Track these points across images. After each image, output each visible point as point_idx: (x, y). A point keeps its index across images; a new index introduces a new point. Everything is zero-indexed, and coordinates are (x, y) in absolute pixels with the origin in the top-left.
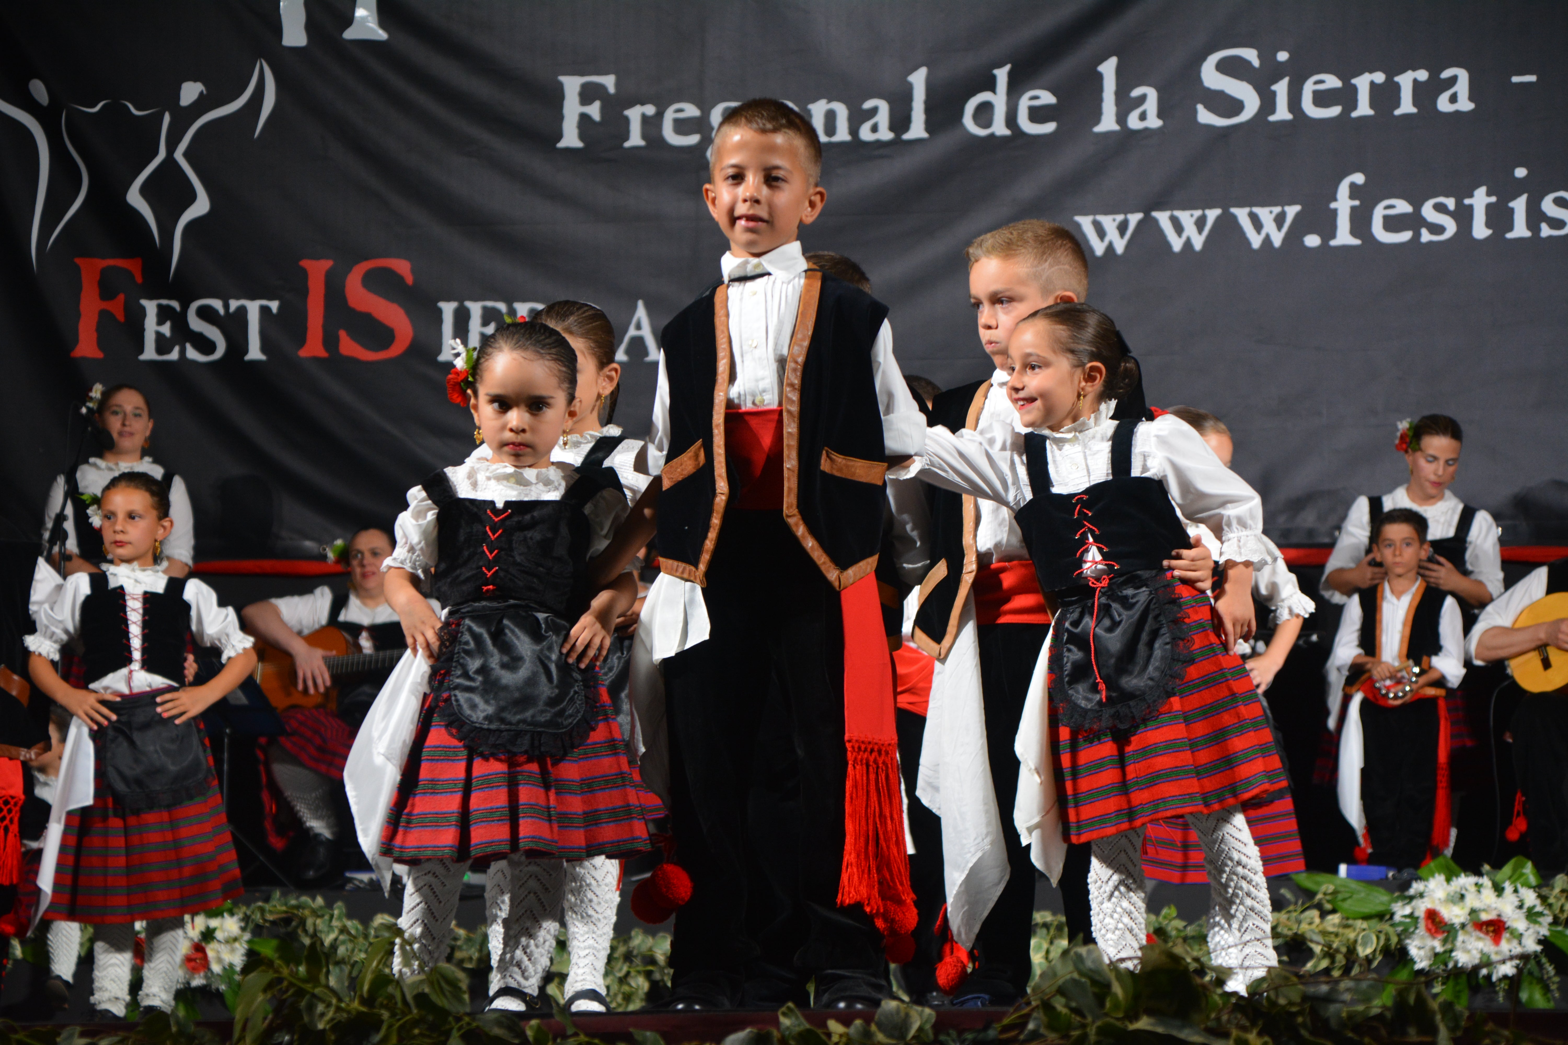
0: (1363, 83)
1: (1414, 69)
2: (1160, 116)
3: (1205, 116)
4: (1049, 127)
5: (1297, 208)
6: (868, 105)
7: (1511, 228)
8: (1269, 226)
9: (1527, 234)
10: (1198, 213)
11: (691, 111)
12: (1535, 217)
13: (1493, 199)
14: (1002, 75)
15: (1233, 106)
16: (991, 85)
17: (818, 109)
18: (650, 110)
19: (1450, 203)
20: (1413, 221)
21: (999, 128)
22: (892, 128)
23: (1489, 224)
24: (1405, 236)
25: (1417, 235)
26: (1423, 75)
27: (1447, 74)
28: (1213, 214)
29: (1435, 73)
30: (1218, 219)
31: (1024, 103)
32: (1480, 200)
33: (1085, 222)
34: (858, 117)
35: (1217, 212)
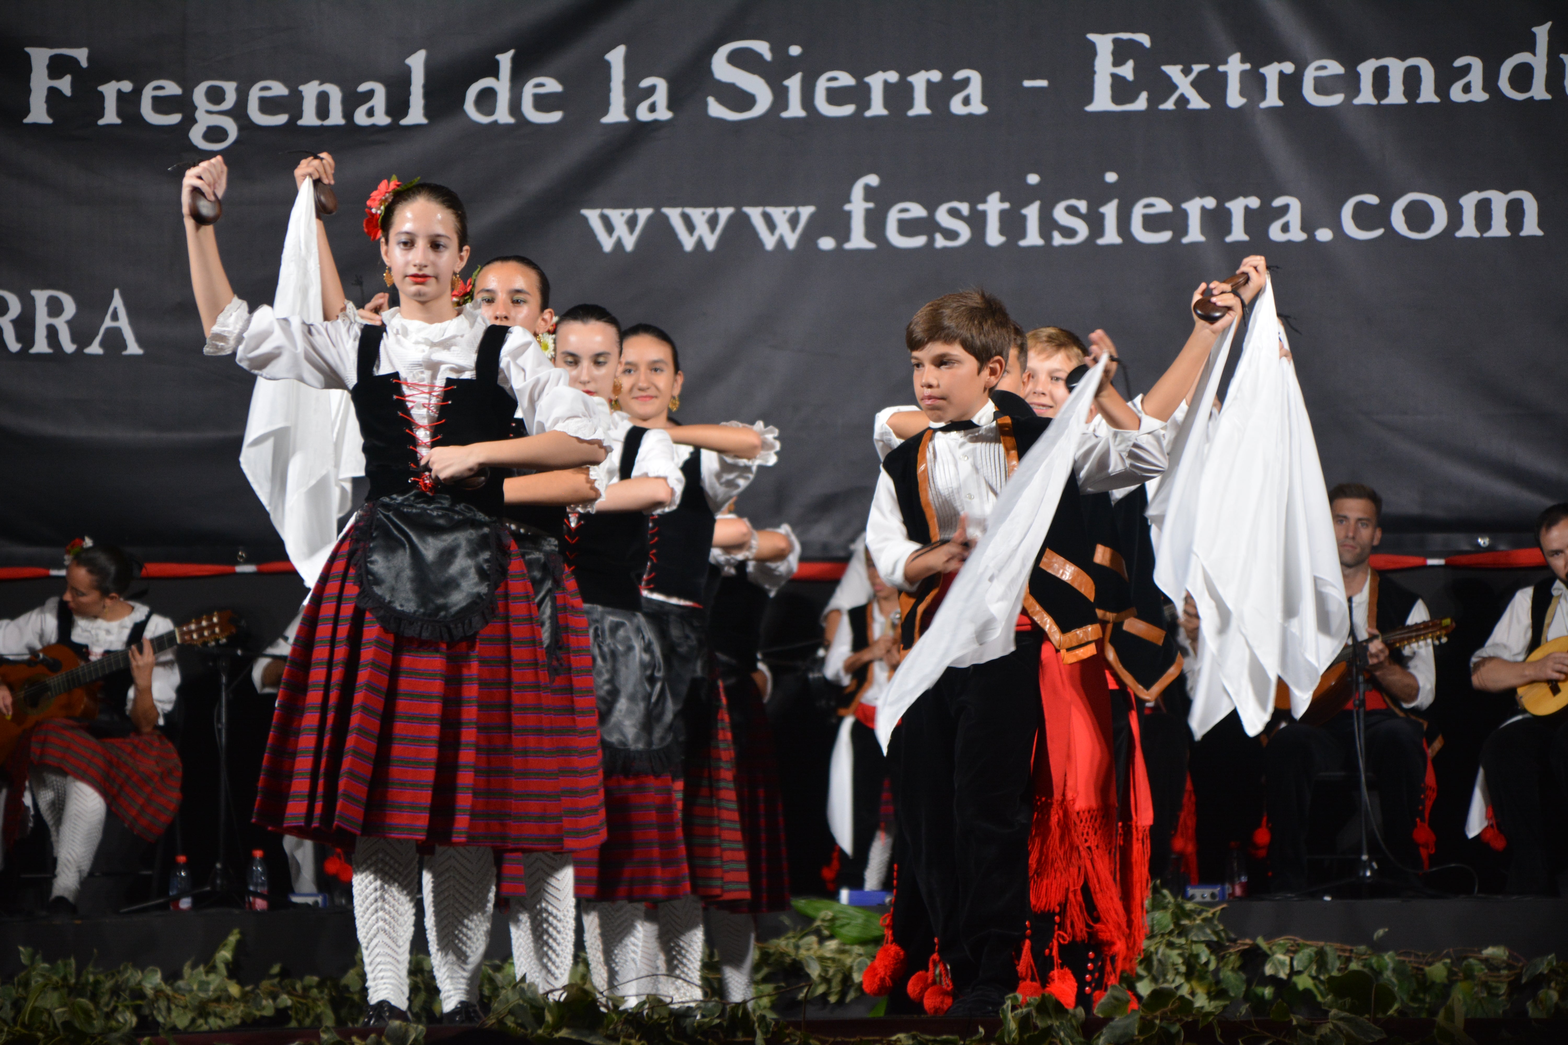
0: (877, 81)
1: (927, 69)
2: (670, 107)
3: (716, 109)
4: (555, 117)
5: (810, 209)
6: (363, 87)
7: (1023, 235)
8: (783, 227)
9: (1040, 242)
10: (710, 211)
11: (172, 88)
12: (1048, 225)
13: (1006, 205)
14: (505, 60)
15: (744, 100)
16: (494, 72)
17: (310, 91)
18: (127, 86)
19: (964, 208)
20: (928, 226)
21: (503, 115)
22: (388, 113)
23: (1002, 232)
24: (919, 241)
25: (931, 240)
26: (936, 76)
27: (959, 75)
28: (725, 213)
29: (948, 74)
30: (731, 218)
31: (529, 90)
32: (994, 205)
33: (592, 216)
34: (352, 102)
35: (730, 210)
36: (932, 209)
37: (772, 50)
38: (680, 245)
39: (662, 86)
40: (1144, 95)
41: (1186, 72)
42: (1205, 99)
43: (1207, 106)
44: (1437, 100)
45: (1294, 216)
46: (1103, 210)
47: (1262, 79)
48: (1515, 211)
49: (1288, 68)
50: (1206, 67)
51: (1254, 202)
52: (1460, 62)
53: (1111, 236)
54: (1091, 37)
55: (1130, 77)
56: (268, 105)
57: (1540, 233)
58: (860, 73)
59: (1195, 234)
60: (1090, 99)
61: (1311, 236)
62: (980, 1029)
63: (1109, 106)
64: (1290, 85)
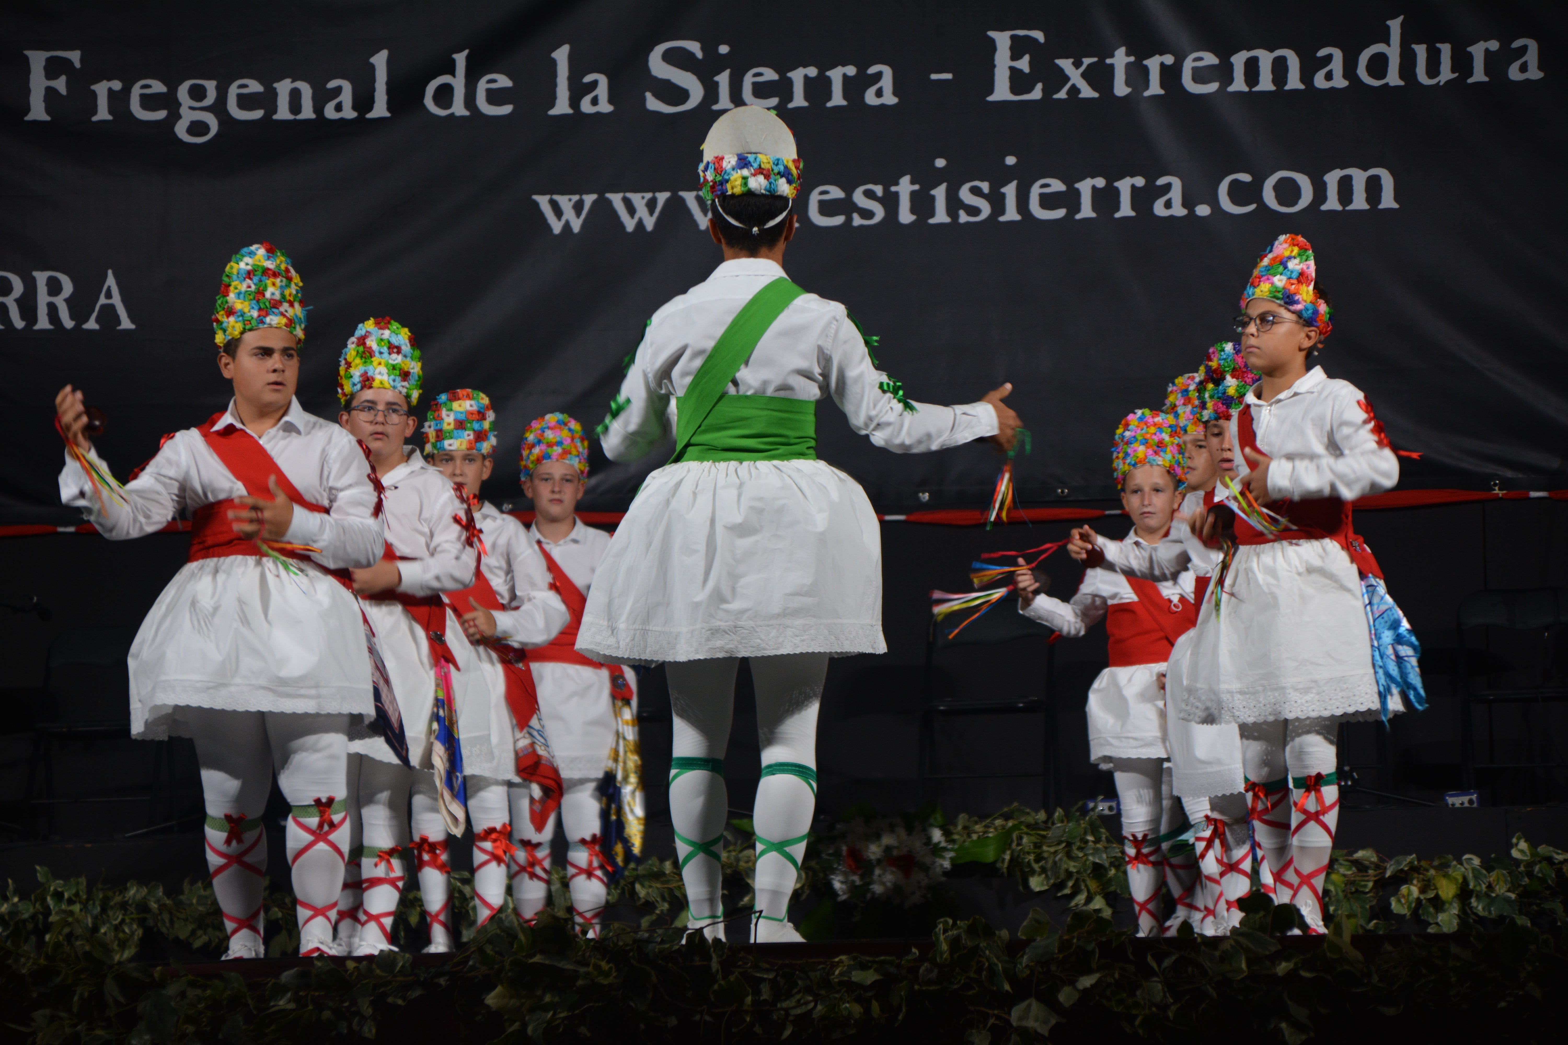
0: (798, 76)
1: (844, 65)
2: (611, 101)
3: (652, 103)
4: (506, 109)
6: (332, 85)
7: (932, 214)
9: (947, 220)
10: (649, 196)
12: (954, 204)
13: (916, 187)
14: (460, 59)
18: (117, 85)
19: (879, 190)
20: (846, 207)
21: (458, 109)
23: (913, 211)
24: (839, 220)
25: (849, 220)
26: (851, 70)
27: (872, 70)
28: (662, 197)
29: (862, 68)
30: (668, 201)
32: (905, 187)
33: (543, 201)
34: (322, 97)
35: (667, 195)
36: (849, 191)
37: (703, 49)
38: (622, 226)
39: (603, 81)
40: (1039, 86)
41: (1077, 64)
42: (1094, 89)
43: (1096, 95)
44: (1302, 87)
45: (1176, 194)
46: (1003, 190)
47: (1146, 71)
48: (1374, 187)
49: (1169, 59)
50: (1095, 59)
51: (1140, 182)
52: (1322, 53)
53: (1011, 214)
54: (991, 34)
55: (1026, 69)
56: (245, 102)
57: (1396, 206)
59: (1087, 211)
60: (991, 91)
61: (1192, 212)
62: (914, 950)
63: (1008, 96)
64: (1171, 75)
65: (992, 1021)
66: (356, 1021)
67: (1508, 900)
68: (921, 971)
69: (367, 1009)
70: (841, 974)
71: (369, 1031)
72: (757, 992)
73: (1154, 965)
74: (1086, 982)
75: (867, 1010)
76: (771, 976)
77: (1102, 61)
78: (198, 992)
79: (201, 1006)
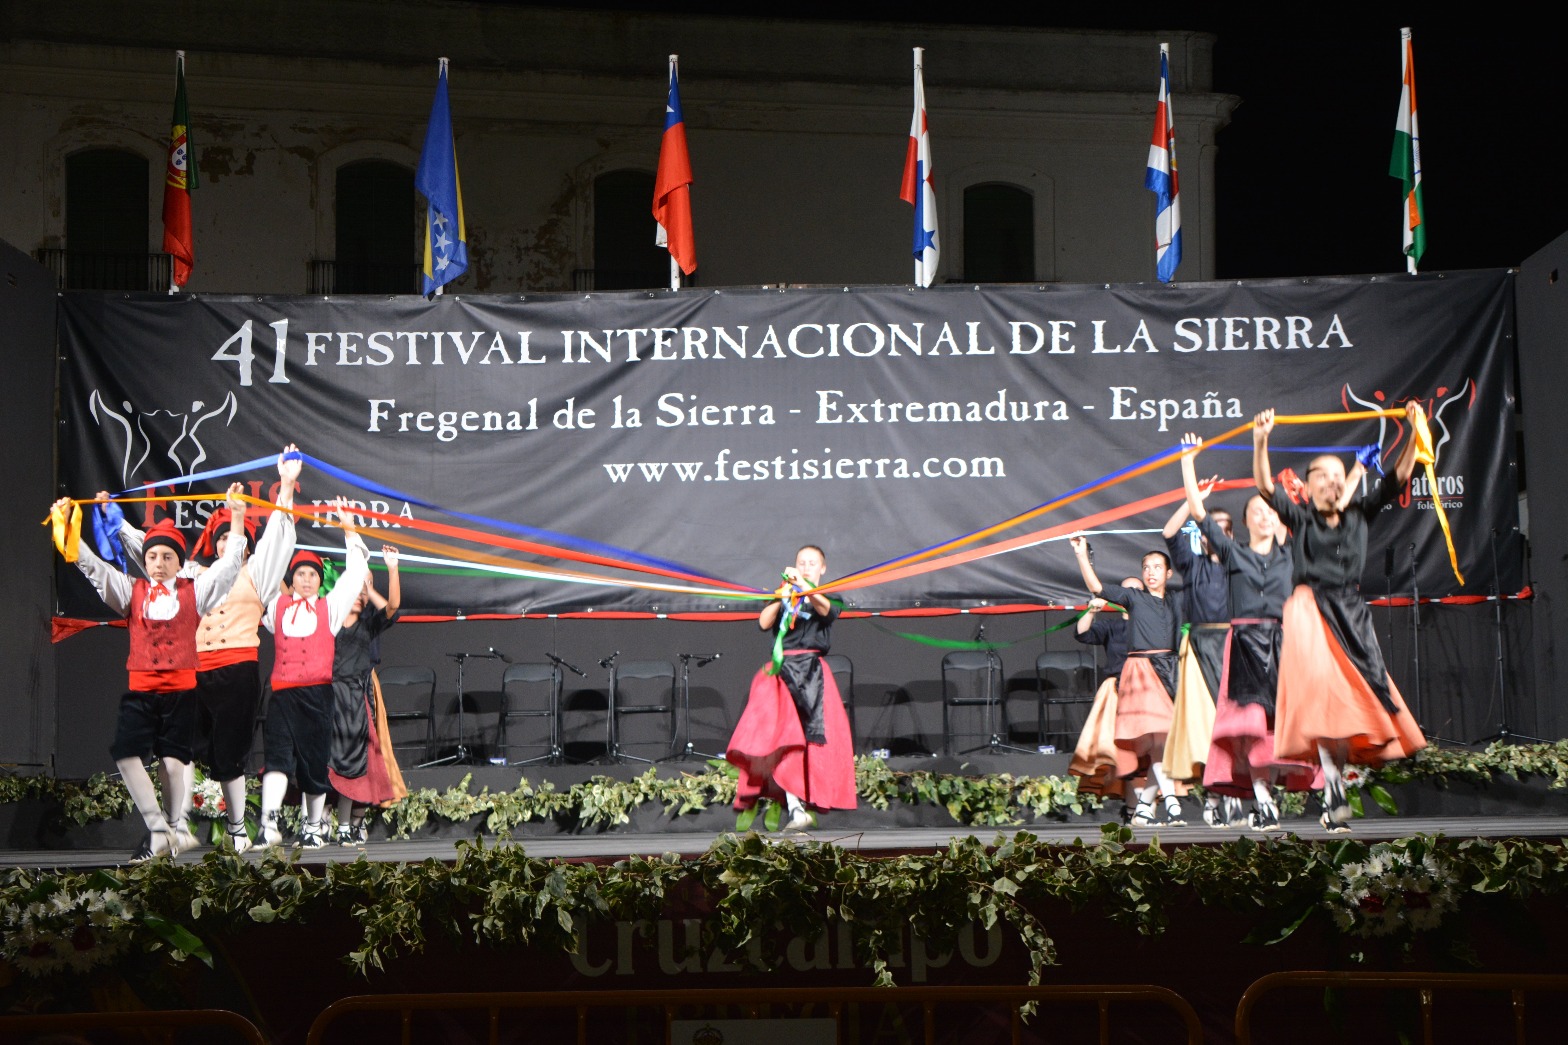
0: (728, 410)
1: (750, 405)
2: (641, 421)
3: (660, 422)
4: (592, 426)
5: (701, 464)
6: (510, 414)
7: (791, 475)
8: (689, 471)
9: (798, 477)
10: (658, 465)
11: (430, 416)
12: (801, 470)
13: (784, 462)
14: (570, 402)
15: (672, 418)
16: (565, 406)
17: (488, 416)
18: (411, 415)
19: (766, 463)
20: (751, 471)
21: (570, 425)
22: (521, 424)
23: (782, 473)
24: (747, 477)
25: (752, 477)
26: (753, 408)
27: (763, 408)
28: (664, 465)
29: (758, 407)
30: (667, 468)
31: (581, 415)
32: (778, 462)
33: (608, 467)
34: (506, 420)
35: (666, 464)
36: (752, 464)
37: (684, 397)
38: (645, 479)
39: (637, 412)
40: (840, 417)
41: (858, 407)
42: (866, 418)
43: (866, 421)
44: (961, 420)
45: (904, 466)
46: (824, 464)
47: (889, 411)
48: (994, 466)
49: (900, 406)
50: (866, 405)
51: (887, 461)
53: (828, 475)
54: (818, 392)
55: (835, 409)
56: (470, 422)
57: (1004, 475)
58: (721, 407)
59: (863, 474)
60: (818, 419)
61: (911, 475)
62: (939, 852)
63: (826, 421)
64: (901, 413)
65: (981, 889)
66: (653, 888)
67: (1071, 796)
68: (944, 863)
69: (659, 883)
70: (904, 865)
71: (660, 894)
72: (859, 875)
73: (1062, 859)
74: (1030, 869)
75: (918, 883)
76: (866, 866)
77: (869, 406)
78: (572, 872)
79: (574, 880)
